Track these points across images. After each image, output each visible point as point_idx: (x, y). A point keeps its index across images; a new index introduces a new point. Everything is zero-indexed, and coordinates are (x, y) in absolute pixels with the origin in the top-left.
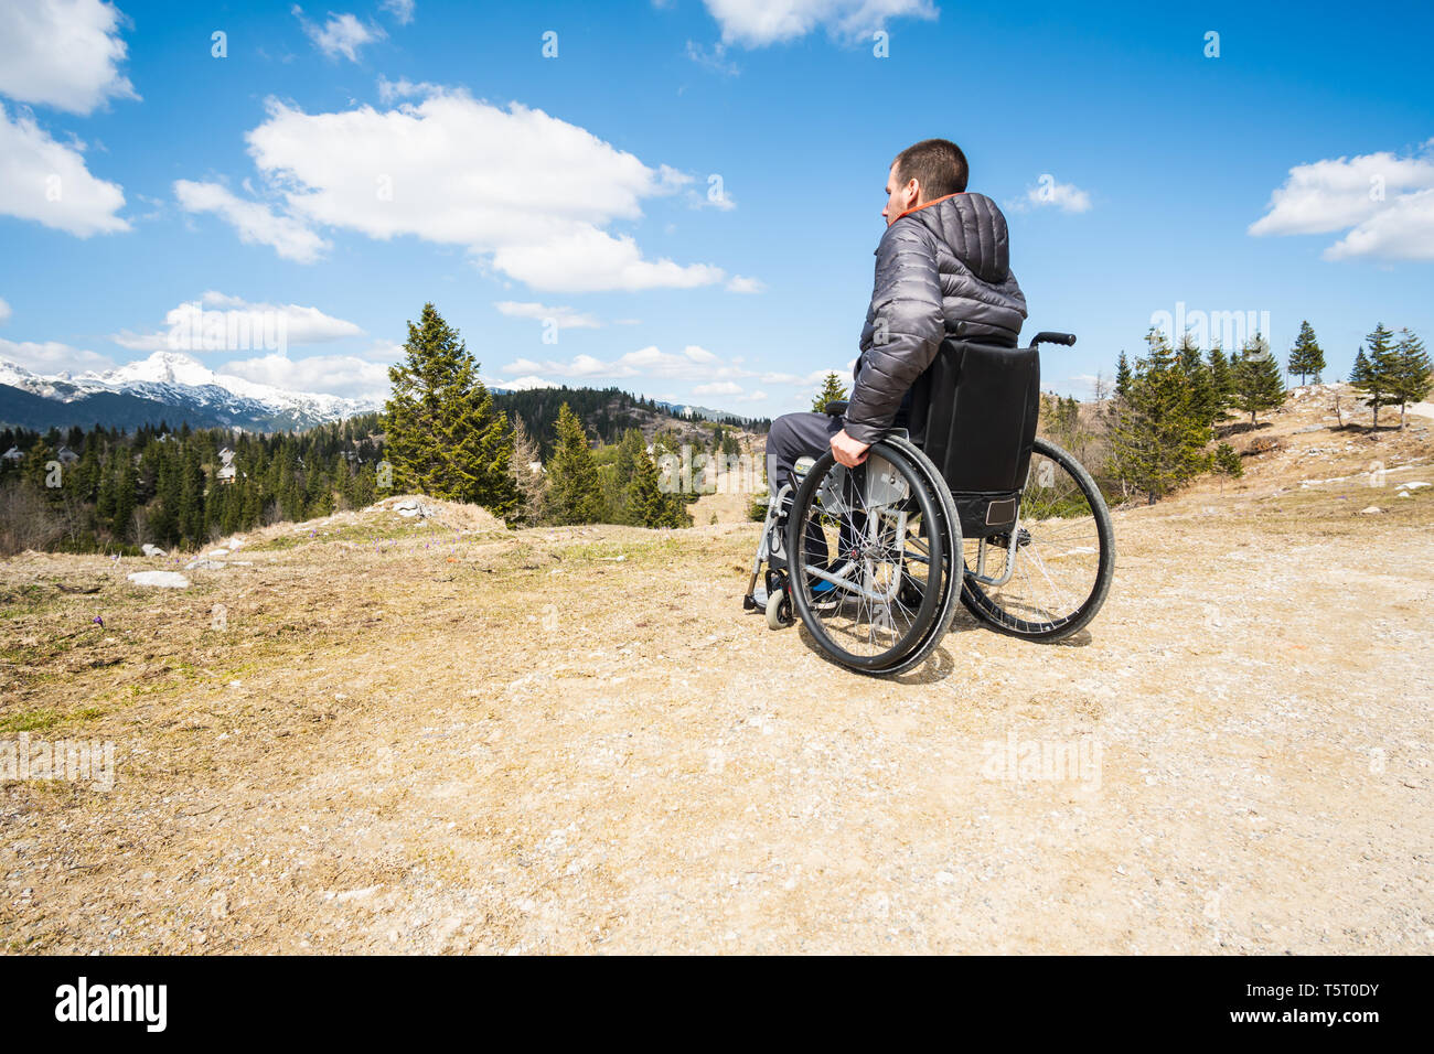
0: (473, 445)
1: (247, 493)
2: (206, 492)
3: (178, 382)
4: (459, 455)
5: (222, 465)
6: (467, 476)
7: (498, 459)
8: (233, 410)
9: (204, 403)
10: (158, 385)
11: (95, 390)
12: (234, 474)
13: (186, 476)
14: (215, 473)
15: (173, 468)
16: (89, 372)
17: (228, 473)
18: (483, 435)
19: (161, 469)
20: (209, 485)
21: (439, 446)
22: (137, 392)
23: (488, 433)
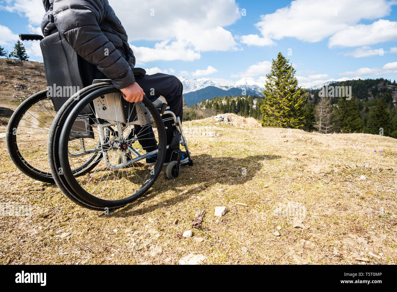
0: (289, 98)
1: (258, 112)
2: (250, 111)
3: (248, 84)
4: (284, 101)
5: (253, 105)
6: (286, 108)
7: (298, 103)
8: (259, 91)
9: (253, 89)
10: (244, 86)
11: (232, 87)
12: (256, 107)
13: (245, 107)
14: (251, 107)
15: (243, 105)
16: (231, 83)
17: (254, 107)
18: (293, 95)
19: (241, 105)
20: (250, 109)
21: (278, 98)
22: (239, 87)
23: (295, 94)
